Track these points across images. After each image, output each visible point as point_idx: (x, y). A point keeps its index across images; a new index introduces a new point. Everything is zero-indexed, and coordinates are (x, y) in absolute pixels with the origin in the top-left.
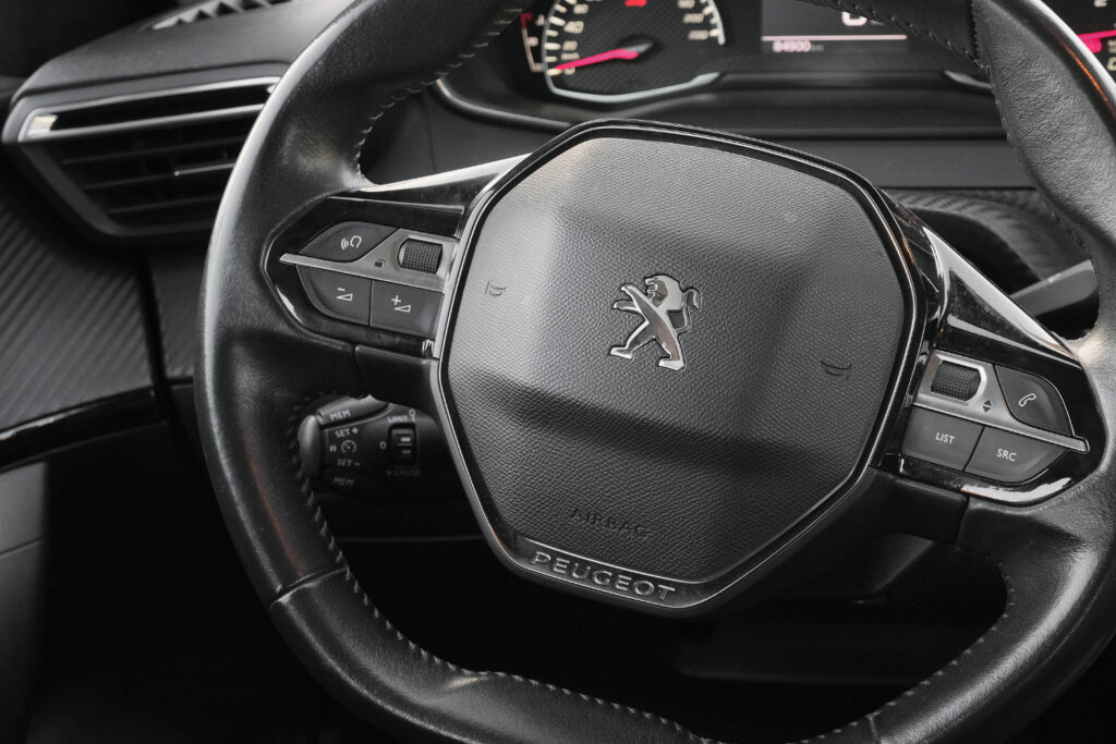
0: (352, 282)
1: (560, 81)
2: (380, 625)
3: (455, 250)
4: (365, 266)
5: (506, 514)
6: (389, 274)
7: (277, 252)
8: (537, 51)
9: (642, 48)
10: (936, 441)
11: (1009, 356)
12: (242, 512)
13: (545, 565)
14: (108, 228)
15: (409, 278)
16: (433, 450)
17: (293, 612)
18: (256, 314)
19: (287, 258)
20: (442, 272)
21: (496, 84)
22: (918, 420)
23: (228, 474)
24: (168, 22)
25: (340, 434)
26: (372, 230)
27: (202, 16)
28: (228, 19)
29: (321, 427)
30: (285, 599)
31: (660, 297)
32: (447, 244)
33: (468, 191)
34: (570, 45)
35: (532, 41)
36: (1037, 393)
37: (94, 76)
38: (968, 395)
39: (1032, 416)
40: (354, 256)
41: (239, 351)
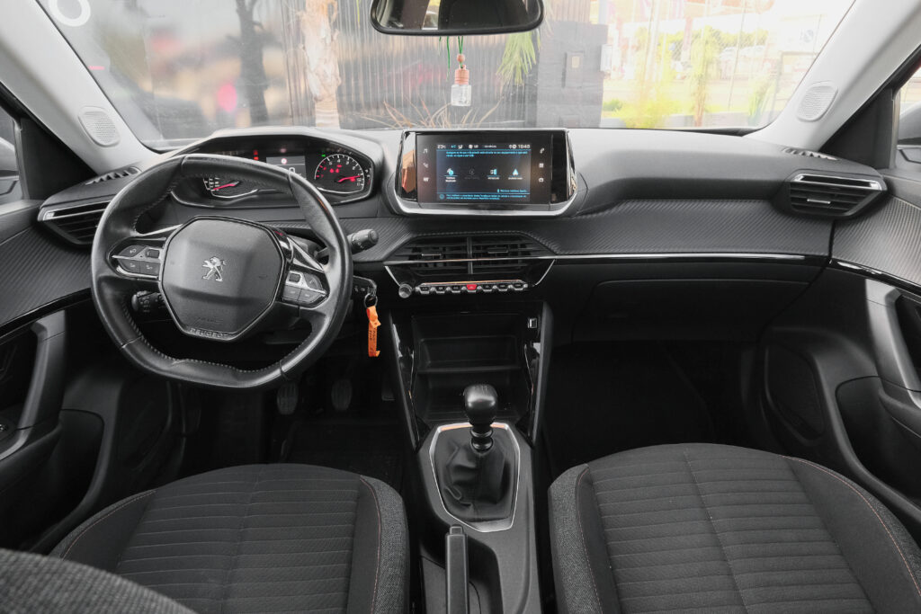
0: (134, 262)
1: (216, 193)
2: (153, 350)
3: (162, 252)
4: (137, 257)
5: (182, 321)
6: (145, 259)
7: (111, 255)
8: (207, 184)
9: (236, 183)
10: (290, 294)
11: (308, 271)
12: (109, 326)
13: (192, 332)
14: (79, 243)
15: (150, 260)
16: (161, 302)
17: (127, 350)
18: (108, 272)
19: (114, 257)
20: (160, 258)
21: (194, 195)
22: (286, 287)
23: (104, 316)
24: (91, 182)
25: (144, 299)
26: (138, 247)
27: (102, 180)
28: (110, 181)
29: (138, 298)
30: (124, 347)
31: (214, 264)
32: (160, 250)
33: (166, 234)
34: (217, 183)
35: (206, 182)
36: (315, 279)
37: (65, 200)
38: (298, 281)
39: (313, 285)
40: (134, 255)
41: (103, 284)
